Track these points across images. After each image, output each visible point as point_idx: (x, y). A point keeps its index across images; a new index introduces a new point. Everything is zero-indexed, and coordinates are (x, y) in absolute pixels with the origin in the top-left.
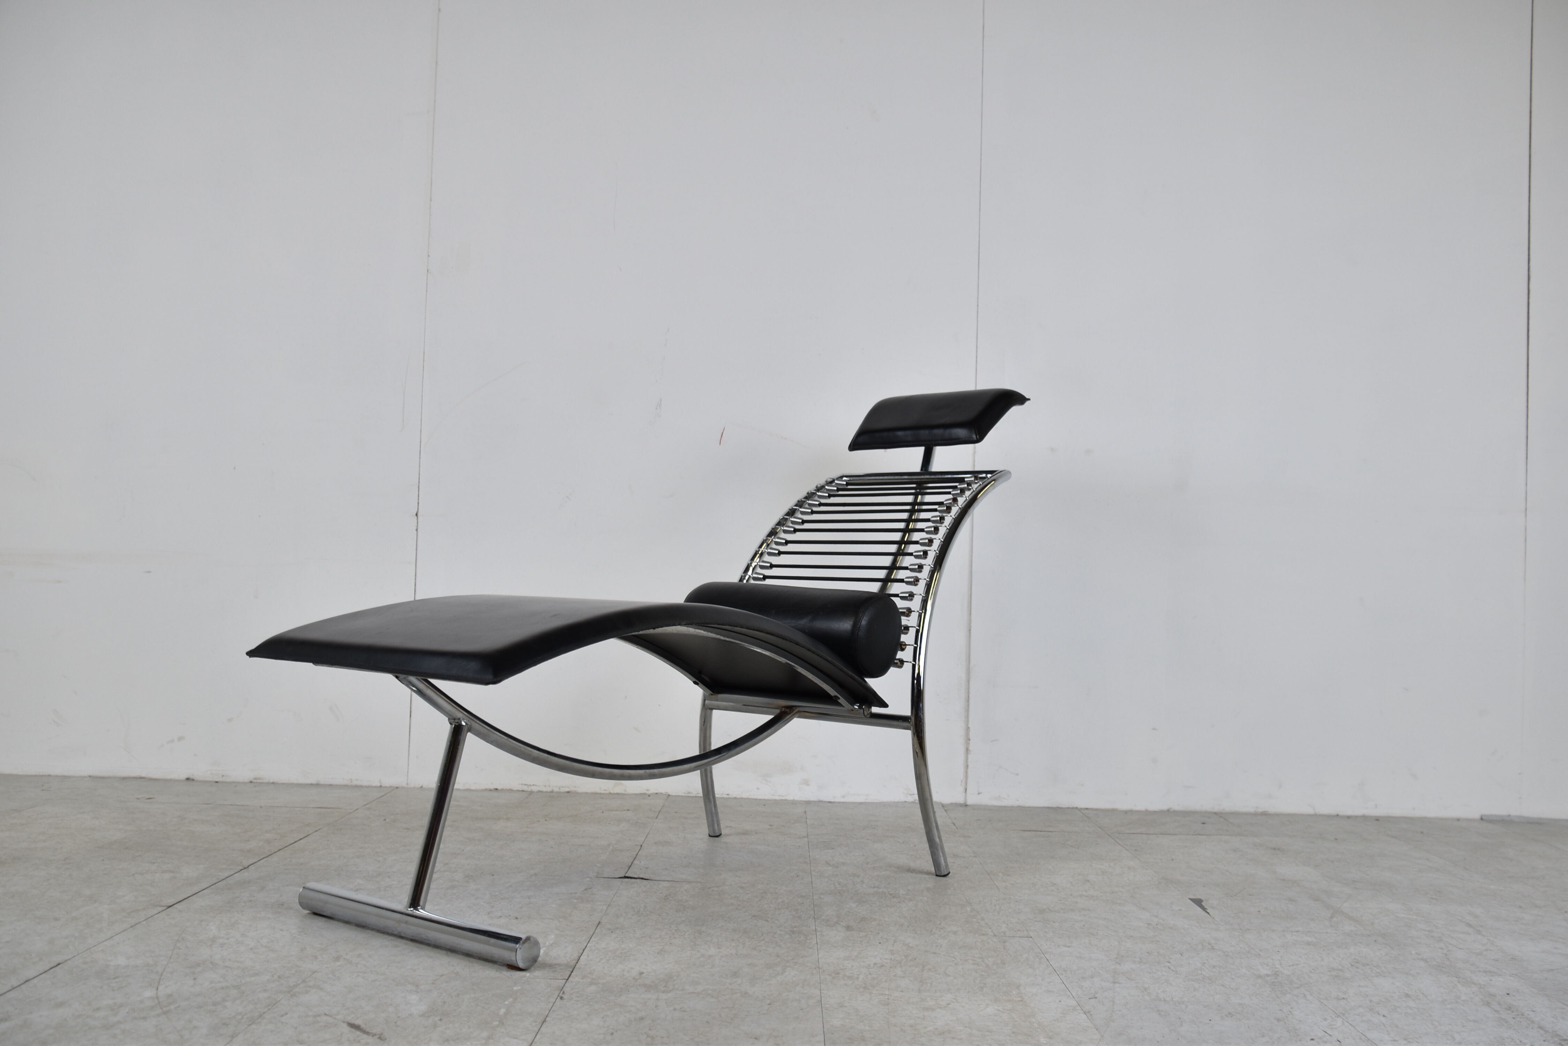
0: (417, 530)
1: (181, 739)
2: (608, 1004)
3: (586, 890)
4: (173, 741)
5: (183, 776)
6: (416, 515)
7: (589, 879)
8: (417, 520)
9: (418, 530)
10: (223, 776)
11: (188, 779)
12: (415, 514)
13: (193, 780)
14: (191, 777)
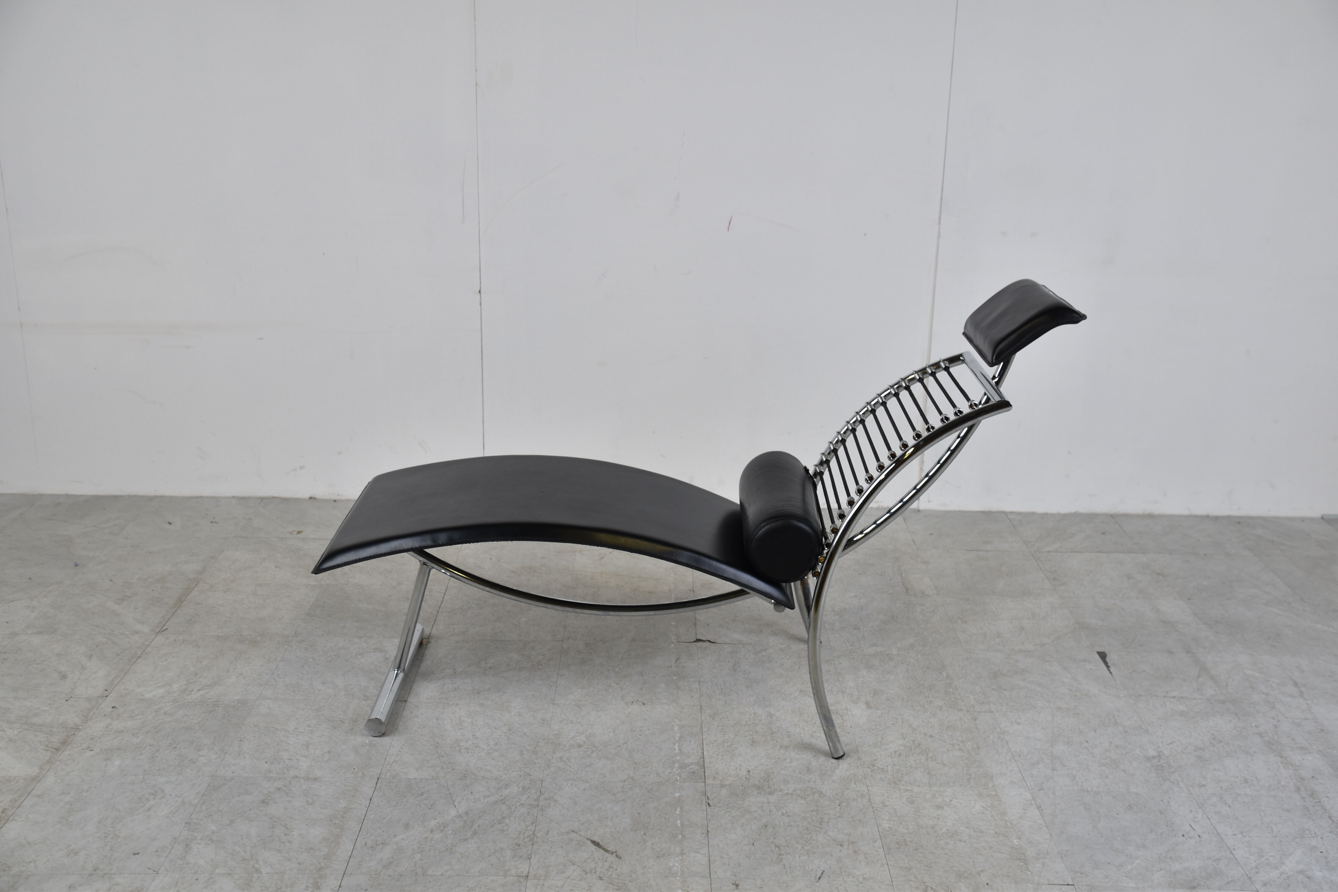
0: (480, 304)
1: (301, 468)
2: (740, 810)
3: (676, 661)
4: (296, 469)
5: (307, 496)
6: (480, 292)
7: (673, 645)
8: (480, 296)
9: (482, 304)
10: (338, 495)
11: (311, 498)
12: (478, 291)
13: (315, 498)
14: (313, 496)
